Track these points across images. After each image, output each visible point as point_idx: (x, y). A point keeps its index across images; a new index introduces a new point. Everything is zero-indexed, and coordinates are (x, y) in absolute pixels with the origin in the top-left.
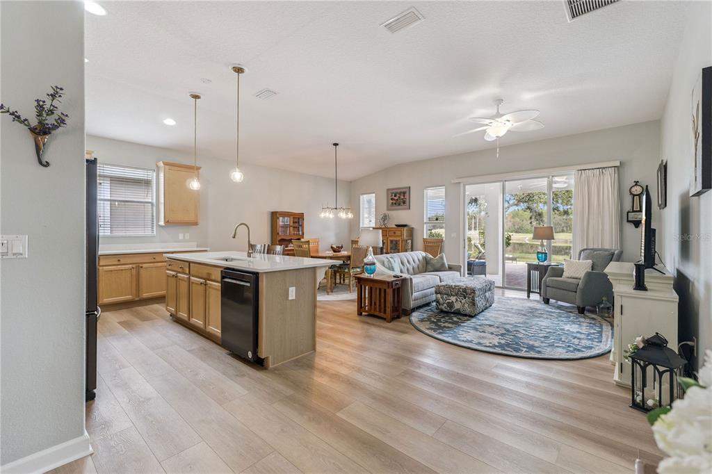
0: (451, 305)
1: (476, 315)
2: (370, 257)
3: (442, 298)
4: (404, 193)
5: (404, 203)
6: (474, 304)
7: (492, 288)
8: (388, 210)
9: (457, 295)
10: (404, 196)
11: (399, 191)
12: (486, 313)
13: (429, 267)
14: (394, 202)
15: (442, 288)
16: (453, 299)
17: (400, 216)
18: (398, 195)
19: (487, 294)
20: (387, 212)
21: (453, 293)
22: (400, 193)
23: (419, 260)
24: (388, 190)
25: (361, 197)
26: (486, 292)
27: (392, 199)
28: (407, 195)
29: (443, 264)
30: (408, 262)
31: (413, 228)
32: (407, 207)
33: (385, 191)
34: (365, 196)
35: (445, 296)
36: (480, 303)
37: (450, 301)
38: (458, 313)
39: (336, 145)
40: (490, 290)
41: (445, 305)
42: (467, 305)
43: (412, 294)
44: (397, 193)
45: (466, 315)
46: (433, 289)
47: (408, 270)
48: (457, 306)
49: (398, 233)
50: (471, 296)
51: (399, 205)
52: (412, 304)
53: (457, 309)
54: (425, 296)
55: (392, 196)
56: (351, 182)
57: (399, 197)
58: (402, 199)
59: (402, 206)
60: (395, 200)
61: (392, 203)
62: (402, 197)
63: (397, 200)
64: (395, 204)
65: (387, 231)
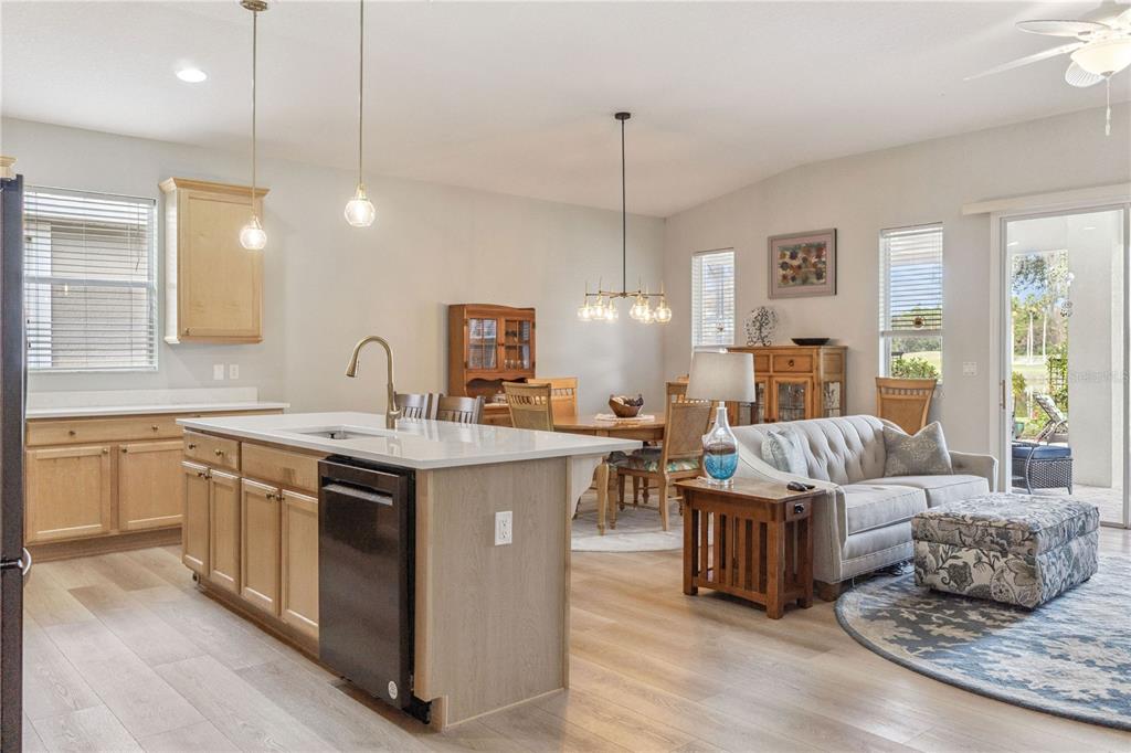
0: (960, 574)
1: (1038, 606)
2: (721, 432)
3: (934, 552)
4: (820, 248)
5: (819, 276)
6: (1032, 574)
7: (1090, 527)
8: (772, 296)
9: (978, 544)
10: (819, 256)
11: (804, 242)
12: (1071, 602)
13: (895, 462)
14: (789, 272)
15: (934, 523)
16: (968, 556)
17: (806, 314)
18: (801, 255)
19: (1074, 545)
20: (769, 304)
21: (969, 541)
22: (808, 248)
23: (863, 440)
24: (772, 240)
25: (695, 261)
26: (1070, 538)
27: (784, 266)
28: (828, 253)
29: (937, 454)
30: (832, 446)
31: (846, 348)
32: (830, 284)
34: (705, 258)
35: (942, 548)
36: (1052, 569)
37: (959, 562)
38: (981, 598)
39: (623, 116)
40: (1083, 532)
41: (943, 573)
42: (1009, 576)
43: (843, 540)
44: (800, 247)
45: (1006, 606)
46: (907, 527)
47: (830, 468)
48: (981, 578)
49: (802, 363)
50: (1024, 550)
51: (805, 281)
52: (844, 568)
53: (981, 588)
54: (883, 545)
55: (783, 256)
56: (665, 219)
57: (805, 260)
58: (815, 265)
59: (812, 284)
60: (792, 267)
61: (785, 277)
62: (814, 260)
63: (799, 267)
64: (793, 279)
65: (768, 356)
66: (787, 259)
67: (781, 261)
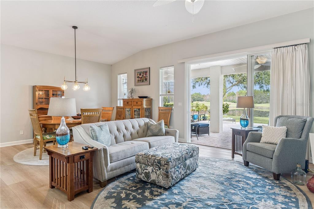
0: (147, 175)
1: (170, 188)
3: (141, 167)
4: (146, 72)
5: (146, 80)
6: (167, 177)
7: (194, 155)
8: (135, 85)
9: (152, 165)
10: (146, 75)
11: (142, 71)
13: (149, 133)
14: (139, 79)
15: (141, 157)
16: (150, 169)
17: (143, 90)
18: (142, 74)
20: (134, 87)
21: (150, 164)
22: (143, 72)
24: (135, 70)
25: (119, 76)
26: (186, 160)
27: (138, 77)
28: (148, 73)
29: (161, 130)
30: (126, 128)
31: (152, 99)
32: (148, 83)
33: (134, 70)
34: (122, 75)
35: (143, 165)
36: (175, 174)
37: (147, 171)
38: (154, 184)
39: (75, 28)
40: (192, 156)
41: (143, 175)
42: (161, 177)
44: (141, 72)
45: (160, 187)
46: (134, 158)
48: (153, 177)
49: (139, 103)
50: (165, 168)
51: (143, 81)
52: (107, 175)
53: (154, 180)
54: (128, 164)
55: (138, 75)
56: (112, 65)
57: (143, 76)
58: (145, 77)
59: (144, 82)
60: (140, 78)
61: (138, 80)
62: (145, 76)
63: (141, 78)
64: (140, 81)
65: (132, 101)
66: (139, 76)
67: (137, 76)
